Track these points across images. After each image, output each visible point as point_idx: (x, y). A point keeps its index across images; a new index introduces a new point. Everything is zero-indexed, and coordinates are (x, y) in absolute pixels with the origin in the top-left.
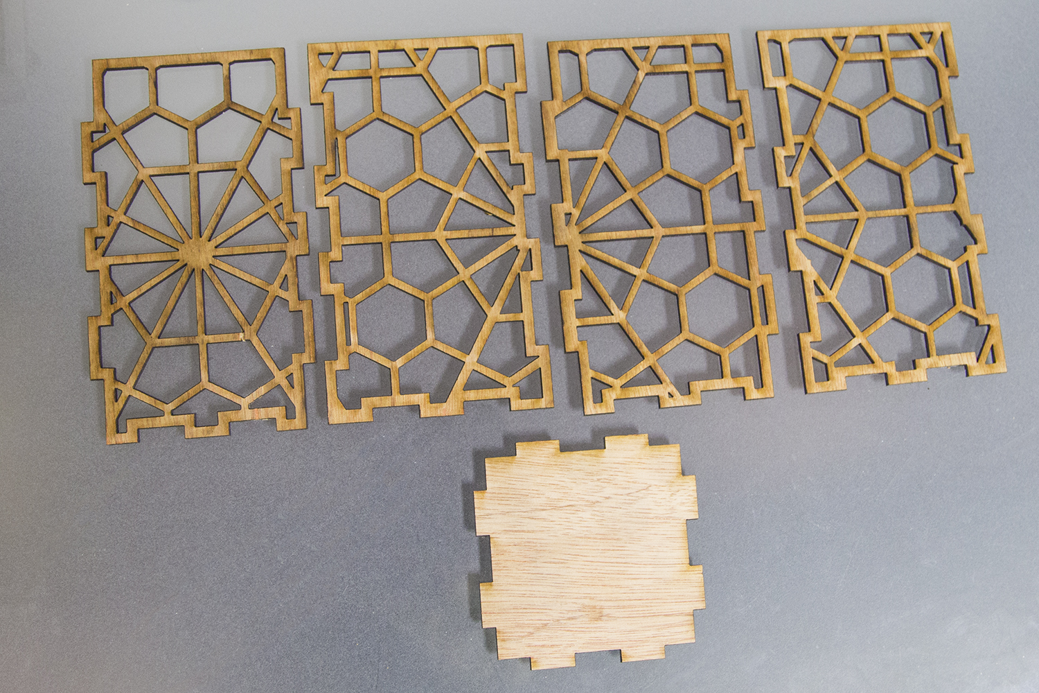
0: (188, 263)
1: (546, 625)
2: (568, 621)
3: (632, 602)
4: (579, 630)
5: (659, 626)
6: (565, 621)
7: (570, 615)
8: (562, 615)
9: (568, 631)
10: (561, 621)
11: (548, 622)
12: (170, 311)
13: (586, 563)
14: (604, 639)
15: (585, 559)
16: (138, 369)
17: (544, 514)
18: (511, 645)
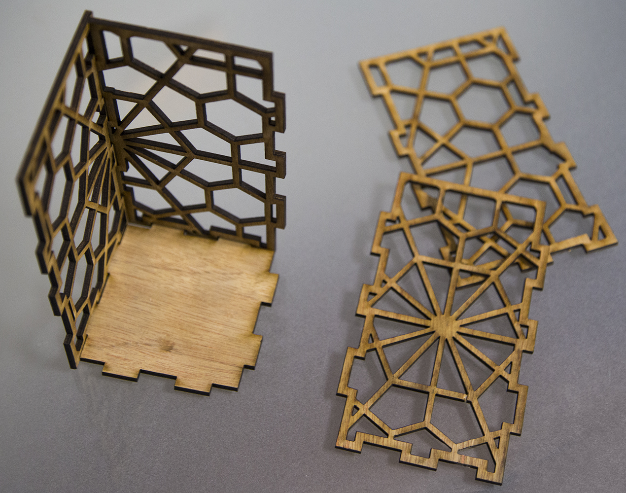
0: (437, 331)
1: (126, 343)
2: (144, 346)
3: (199, 346)
4: (150, 354)
5: (213, 368)
6: (142, 345)
7: (147, 342)
8: (141, 340)
9: (142, 352)
10: (140, 345)
11: (129, 342)
12: (413, 361)
13: (174, 310)
14: (167, 366)
15: (174, 307)
16: (376, 396)
17: (155, 270)
18: (94, 350)
